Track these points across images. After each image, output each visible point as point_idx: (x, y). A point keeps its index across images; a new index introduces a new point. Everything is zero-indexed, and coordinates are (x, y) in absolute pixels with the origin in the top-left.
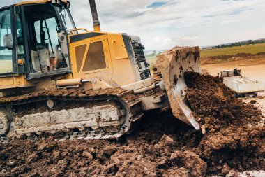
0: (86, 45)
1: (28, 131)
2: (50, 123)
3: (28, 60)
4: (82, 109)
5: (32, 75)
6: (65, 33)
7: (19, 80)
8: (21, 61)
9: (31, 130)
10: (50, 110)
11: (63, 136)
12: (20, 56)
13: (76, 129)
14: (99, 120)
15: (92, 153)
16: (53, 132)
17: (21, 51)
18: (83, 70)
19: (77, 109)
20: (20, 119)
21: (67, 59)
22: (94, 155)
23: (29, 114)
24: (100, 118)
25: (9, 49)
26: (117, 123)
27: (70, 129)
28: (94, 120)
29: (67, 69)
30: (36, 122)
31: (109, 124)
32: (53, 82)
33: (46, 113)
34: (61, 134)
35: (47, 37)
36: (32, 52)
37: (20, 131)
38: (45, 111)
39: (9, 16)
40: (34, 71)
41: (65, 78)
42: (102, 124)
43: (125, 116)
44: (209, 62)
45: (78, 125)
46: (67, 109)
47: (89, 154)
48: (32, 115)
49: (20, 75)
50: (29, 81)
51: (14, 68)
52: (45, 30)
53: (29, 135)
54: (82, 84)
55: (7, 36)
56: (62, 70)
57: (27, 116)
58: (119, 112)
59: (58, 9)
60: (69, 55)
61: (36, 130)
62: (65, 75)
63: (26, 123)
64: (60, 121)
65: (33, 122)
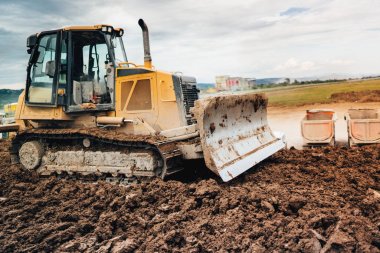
0: (132, 82)
1: (59, 169)
2: (83, 164)
3: (69, 90)
4: (118, 153)
5: (71, 108)
6: (113, 66)
7: (57, 111)
8: (61, 91)
9: (63, 168)
10: (85, 149)
11: (95, 181)
12: (61, 86)
13: (109, 175)
14: (134, 168)
15: (273, 204)
16: (85, 174)
17: (62, 81)
18: (128, 109)
19: (113, 153)
20: (52, 154)
21: (112, 95)
22: (276, 206)
23: (64, 150)
24: (135, 166)
25: (51, 77)
26: (151, 174)
27: (104, 174)
28: (129, 168)
29: (110, 105)
30: (69, 160)
31: (143, 174)
32: (93, 118)
33: (81, 152)
34: (93, 177)
35: (95, 65)
36: (75, 82)
37: (51, 168)
38: (79, 149)
39: (54, 40)
40: (75, 104)
41: (107, 115)
42: (136, 173)
43: (162, 168)
44: (373, 98)
45: (112, 170)
46: (103, 151)
47: (269, 205)
48: (66, 152)
49: (59, 106)
50: (67, 114)
51: (53, 99)
52: (94, 56)
53: (59, 173)
54: (124, 124)
55: (50, 62)
56: (105, 106)
57: (61, 152)
58: (155, 163)
59: (108, 37)
60: (114, 90)
61: (68, 169)
62: (108, 112)
63: (59, 160)
64: (94, 163)
65: (66, 160)
